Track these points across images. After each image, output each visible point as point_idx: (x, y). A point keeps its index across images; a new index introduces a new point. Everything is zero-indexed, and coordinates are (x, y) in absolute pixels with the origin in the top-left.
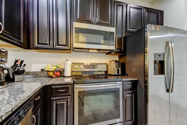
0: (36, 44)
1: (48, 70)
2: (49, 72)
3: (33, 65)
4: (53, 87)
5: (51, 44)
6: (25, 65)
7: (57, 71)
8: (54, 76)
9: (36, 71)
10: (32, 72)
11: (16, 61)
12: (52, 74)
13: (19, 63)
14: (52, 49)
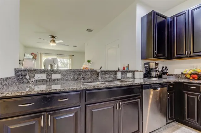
0: (175, 55)
1: (185, 73)
2: (186, 75)
3: (175, 69)
4: (185, 84)
5: (187, 53)
6: (167, 70)
7: (193, 74)
8: (191, 78)
9: (178, 74)
10: (175, 75)
11: (163, 67)
12: (188, 76)
13: (164, 68)
14: (188, 57)
